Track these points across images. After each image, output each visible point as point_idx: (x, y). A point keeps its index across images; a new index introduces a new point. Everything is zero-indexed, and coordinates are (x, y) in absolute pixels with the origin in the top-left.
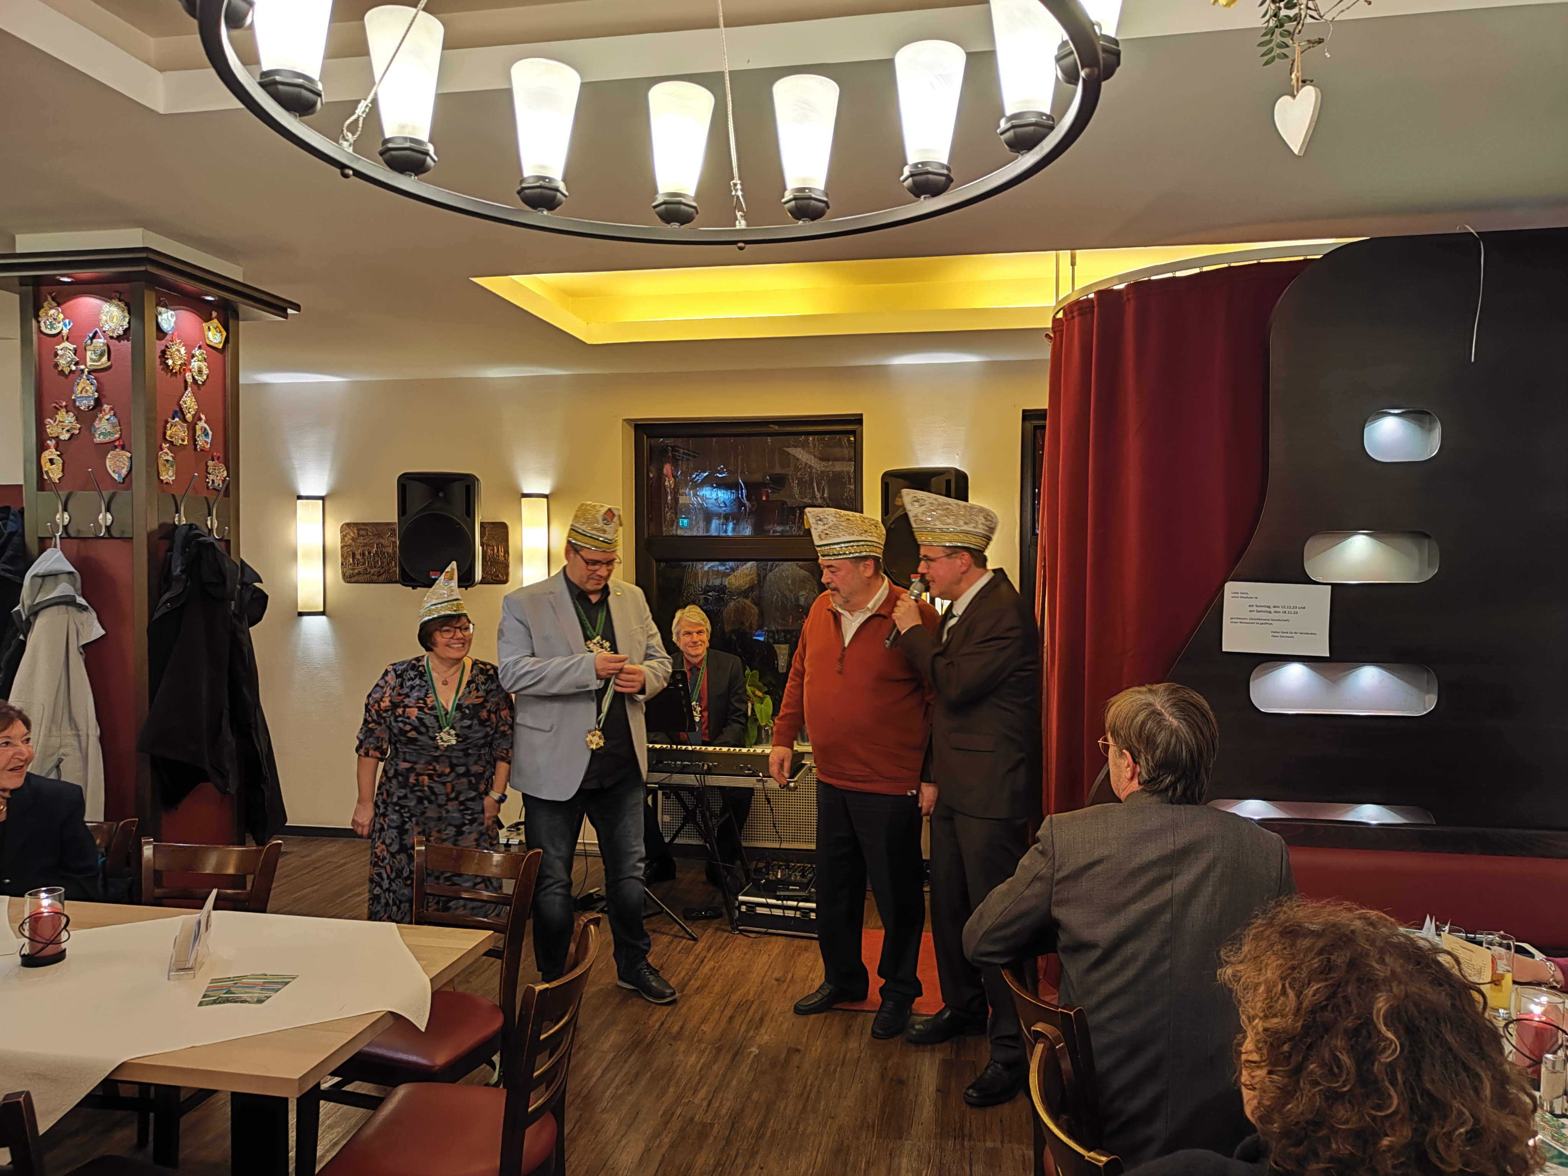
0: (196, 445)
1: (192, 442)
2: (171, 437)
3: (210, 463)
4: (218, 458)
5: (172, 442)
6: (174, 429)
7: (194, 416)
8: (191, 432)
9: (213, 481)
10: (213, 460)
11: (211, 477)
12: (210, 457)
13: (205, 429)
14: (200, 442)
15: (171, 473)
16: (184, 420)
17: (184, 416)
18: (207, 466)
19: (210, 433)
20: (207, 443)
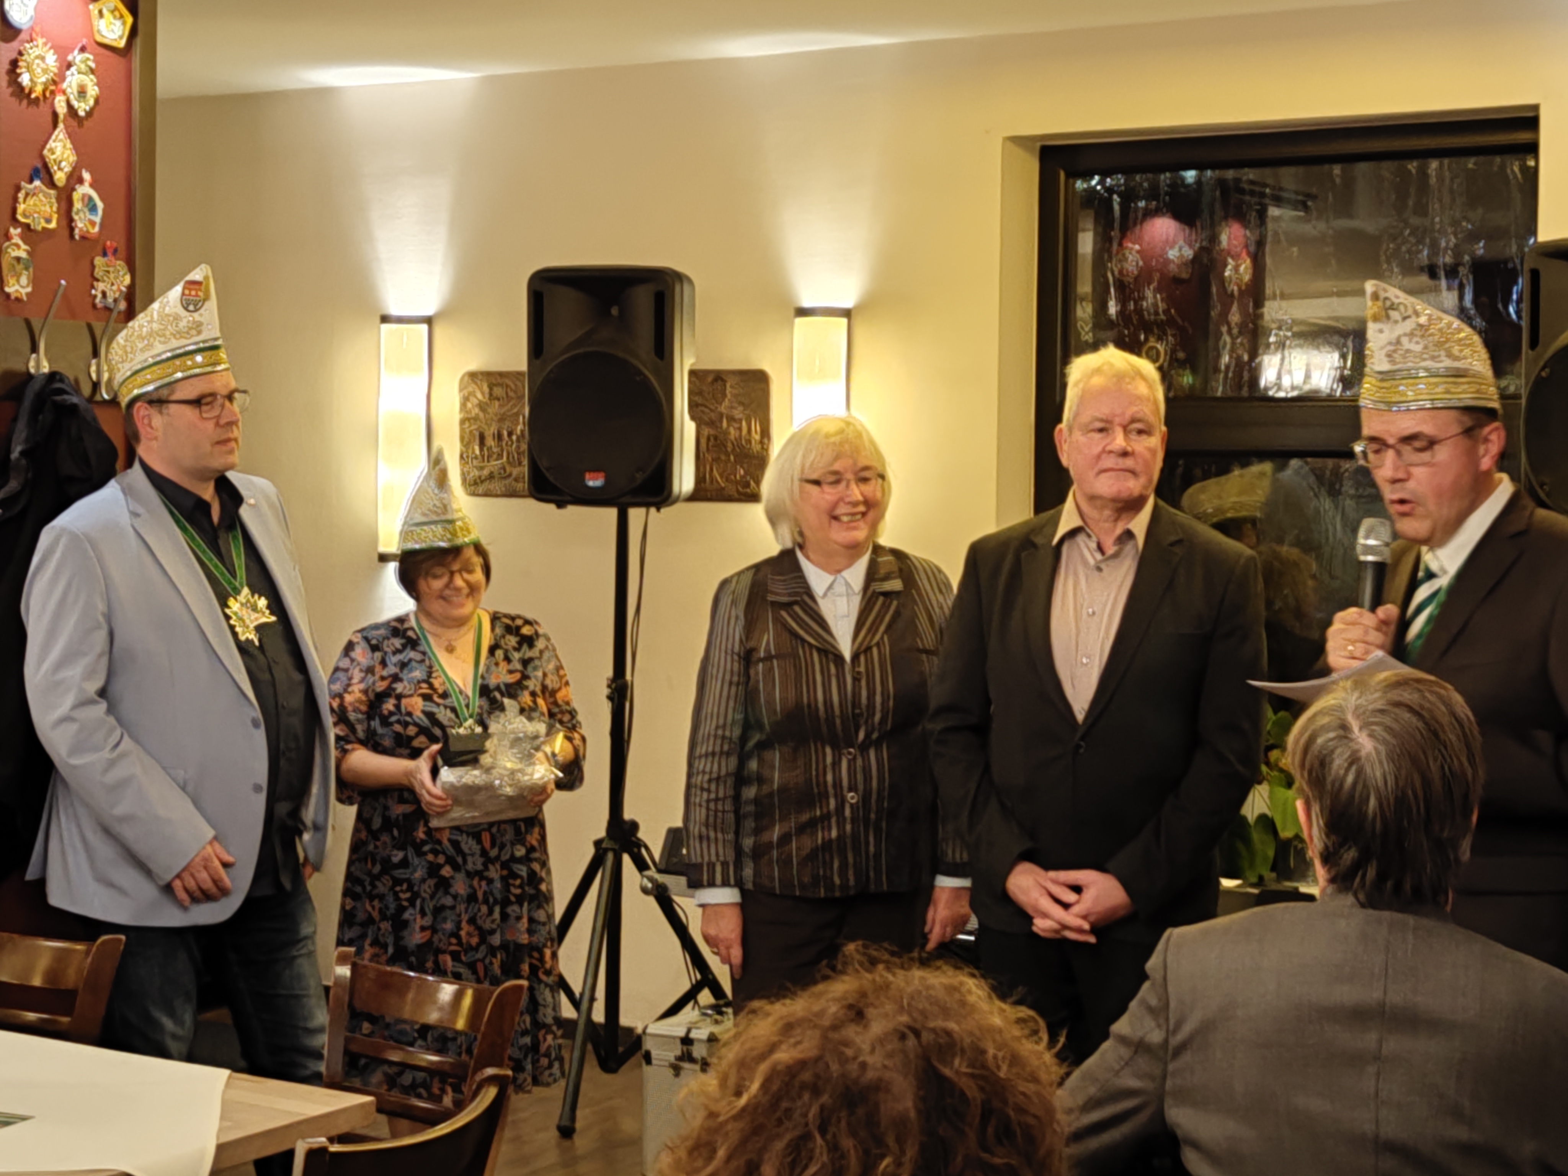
0: (72, 229)
1: (64, 223)
2: (25, 216)
3: (99, 261)
4: (115, 251)
5: (27, 226)
6: (31, 201)
7: (70, 176)
8: (64, 205)
9: (104, 294)
10: (105, 254)
11: (101, 286)
12: (99, 248)
13: (91, 199)
14: (80, 225)
15: (24, 280)
16: (50, 183)
17: (50, 176)
18: (93, 267)
19: (100, 205)
20: (93, 224)
